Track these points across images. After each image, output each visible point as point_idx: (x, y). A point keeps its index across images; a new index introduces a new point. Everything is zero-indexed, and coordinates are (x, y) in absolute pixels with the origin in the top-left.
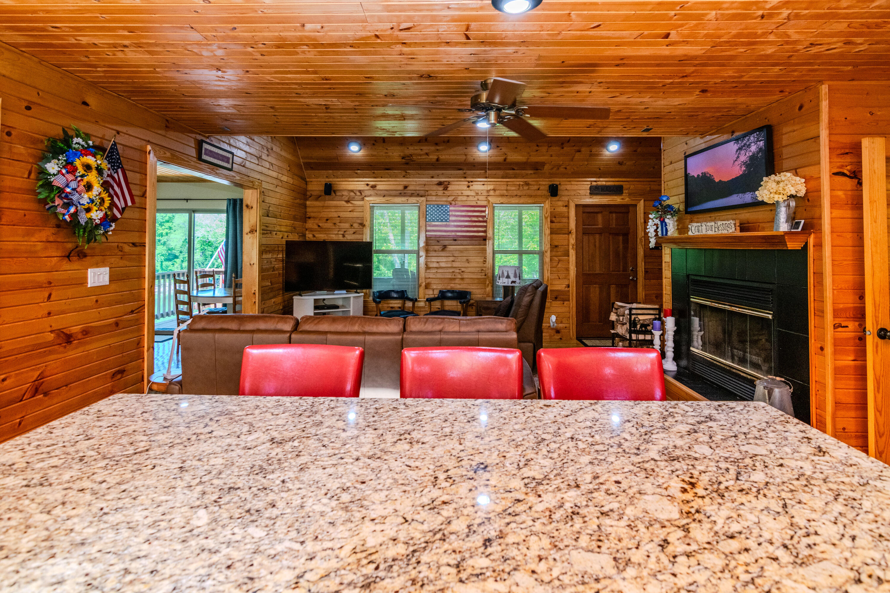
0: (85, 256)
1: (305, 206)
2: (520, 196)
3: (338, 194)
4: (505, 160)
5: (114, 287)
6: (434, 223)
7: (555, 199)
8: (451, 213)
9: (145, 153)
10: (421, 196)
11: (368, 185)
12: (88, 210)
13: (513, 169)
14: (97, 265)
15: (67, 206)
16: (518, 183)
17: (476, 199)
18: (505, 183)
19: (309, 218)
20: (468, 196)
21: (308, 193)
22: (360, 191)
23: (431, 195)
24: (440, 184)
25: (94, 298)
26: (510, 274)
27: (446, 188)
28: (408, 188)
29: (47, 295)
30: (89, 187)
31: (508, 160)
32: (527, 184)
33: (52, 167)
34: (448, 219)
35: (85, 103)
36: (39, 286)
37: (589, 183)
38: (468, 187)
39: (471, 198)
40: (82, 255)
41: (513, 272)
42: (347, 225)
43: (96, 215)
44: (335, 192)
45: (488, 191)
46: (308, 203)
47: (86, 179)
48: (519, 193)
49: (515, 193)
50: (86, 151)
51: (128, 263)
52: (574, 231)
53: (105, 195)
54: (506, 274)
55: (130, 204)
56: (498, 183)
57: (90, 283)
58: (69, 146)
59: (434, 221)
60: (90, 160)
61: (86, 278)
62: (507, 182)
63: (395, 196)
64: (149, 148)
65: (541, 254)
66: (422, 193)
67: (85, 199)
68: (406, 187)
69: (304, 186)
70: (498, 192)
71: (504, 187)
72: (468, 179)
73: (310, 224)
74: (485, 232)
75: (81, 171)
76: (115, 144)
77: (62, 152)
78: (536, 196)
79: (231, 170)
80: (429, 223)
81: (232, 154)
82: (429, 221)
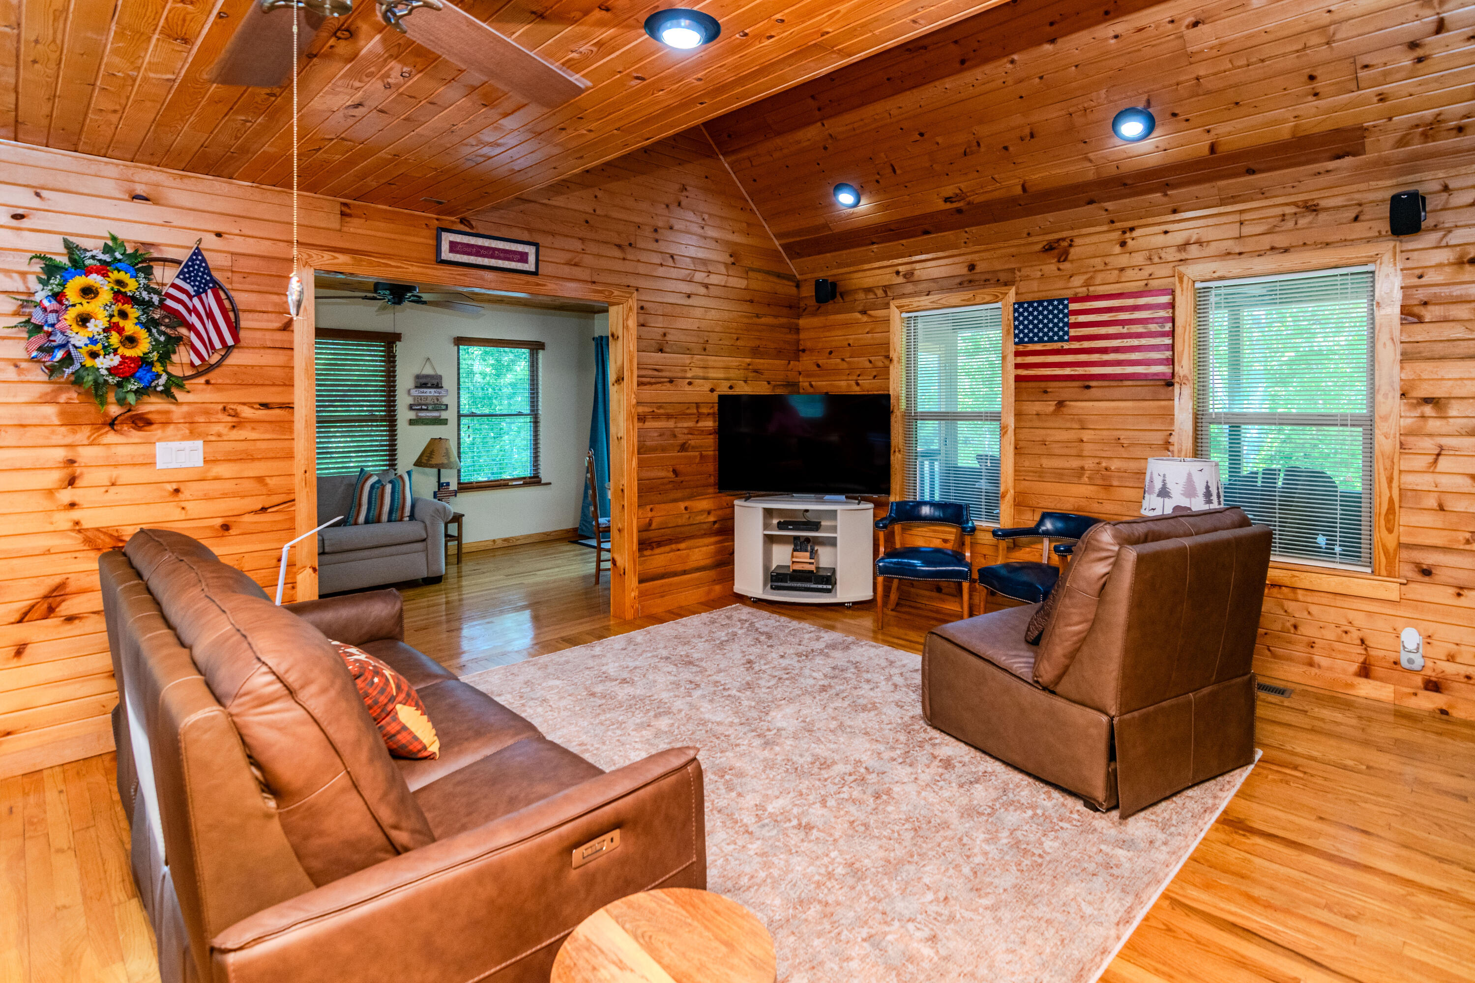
0: (149, 424)
1: (797, 330)
2: (1286, 250)
3: (847, 299)
4: (1213, 148)
5: (219, 470)
6: (1031, 347)
7: (1413, 243)
8: (1073, 319)
10: (1006, 284)
11: (898, 273)
12: (92, 355)
13: (1251, 172)
16: (1279, 211)
17: (1145, 273)
18: (1236, 218)
19: (804, 351)
20: (1122, 270)
21: (802, 304)
22: (886, 289)
23: (1027, 278)
24: (1049, 248)
26: (1169, 485)
27: (1063, 257)
28: (978, 269)
31: (1221, 149)
32: (1312, 208)
34: (1067, 333)
35: (140, 198)
38: (1123, 244)
39: (1130, 274)
40: (141, 422)
42: (863, 362)
44: (842, 295)
45: (1184, 246)
46: (802, 322)
48: (1280, 240)
49: (1266, 242)
54: (1158, 485)
56: (1211, 221)
59: (1031, 341)
62: (1241, 212)
63: (950, 290)
65: (1368, 423)
66: (1003, 277)
68: (972, 267)
69: (794, 291)
70: (1212, 249)
71: (1234, 231)
72: (1118, 225)
73: (807, 362)
74: (1171, 362)
78: (1345, 242)
79: (535, 273)
80: (1021, 348)
81: (536, 245)
82: (1021, 342)
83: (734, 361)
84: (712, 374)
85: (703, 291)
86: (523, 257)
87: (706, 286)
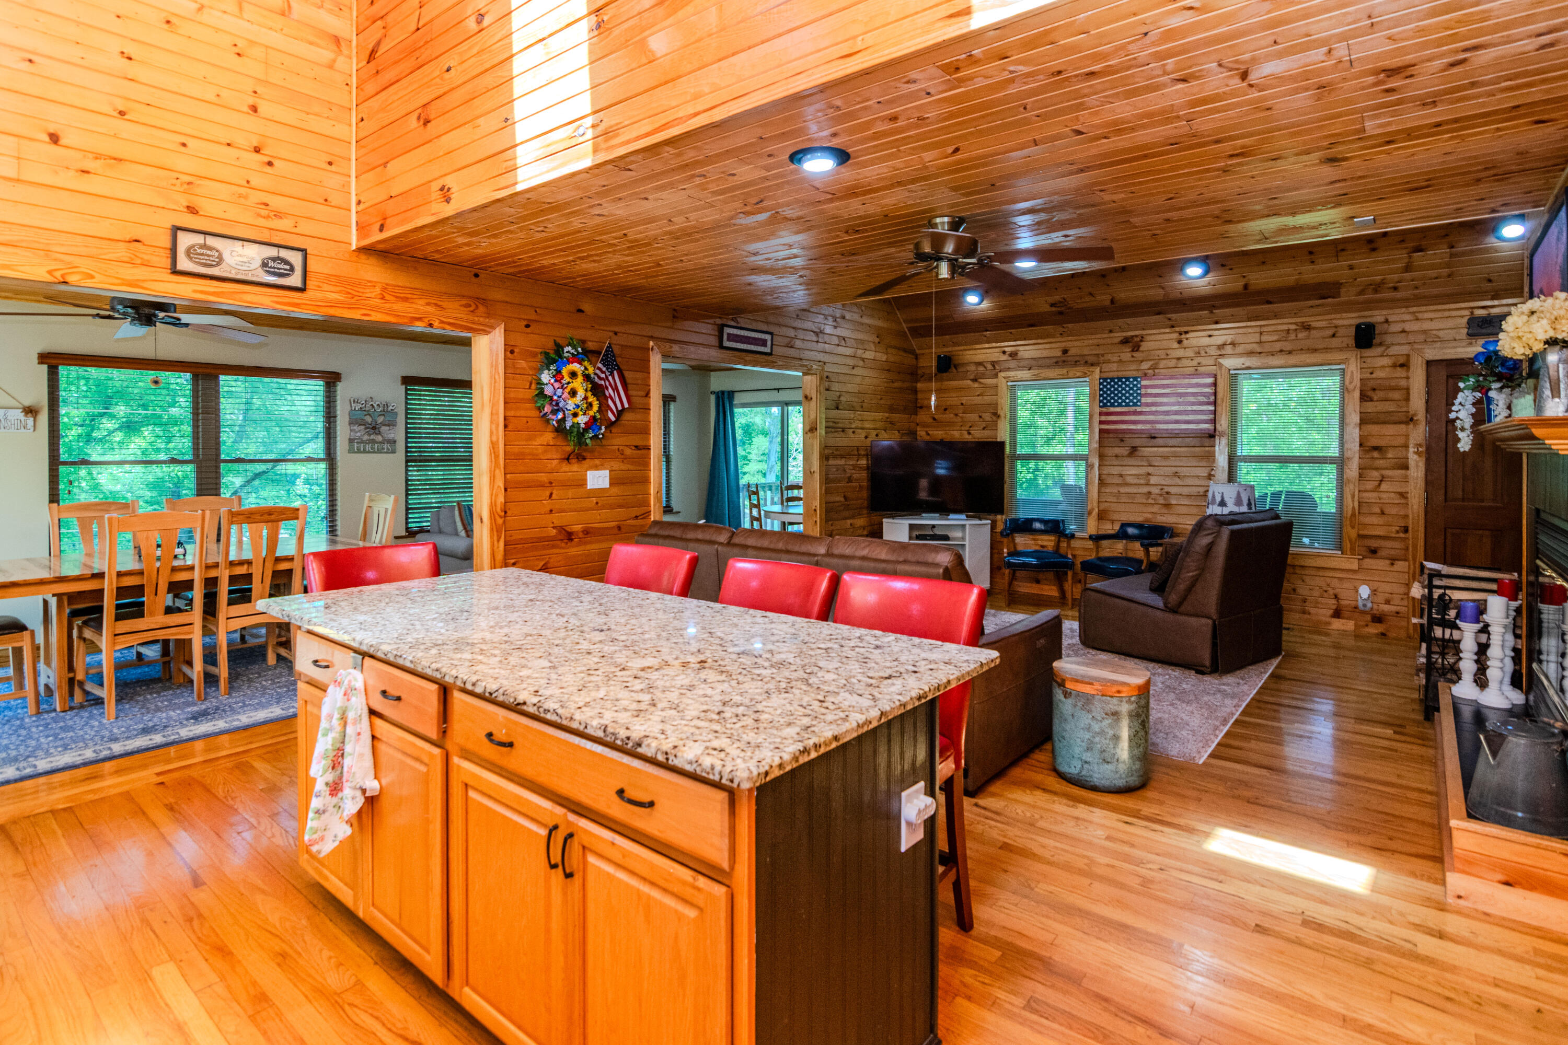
0: (584, 459)
1: (915, 391)
2: (1290, 352)
3: (960, 370)
4: (1246, 287)
5: (615, 490)
6: (1112, 409)
7: (1368, 352)
8: (1143, 391)
9: (646, 350)
10: (1092, 365)
11: (1004, 352)
12: (575, 415)
13: (1269, 302)
14: (596, 468)
15: (555, 412)
16: (1285, 327)
17: (1195, 363)
18: (1258, 330)
19: (921, 407)
20: (1179, 359)
21: (920, 372)
22: (993, 364)
23: (1109, 362)
24: (1125, 341)
25: (594, 500)
26: (1226, 499)
27: (1136, 348)
28: (1070, 353)
29: (548, 494)
30: (573, 393)
31: (1251, 288)
32: (1307, 327)
33: (546, 377)
34: (1139, 401)
35: (580, 311)
36: (542, 486)
37: (1467, 313)
38: (1180, 342)
39: (1185, 362)
40: (581, 458)
41: (1234, 495)
42: (974, 417)
43: (582, 420)
44: (956, 367)
45: (1221, 347)
46: (919, 385)
47: (571, 386)
48: (1288, 346)
49: (1278, 346)
50: (575, 359)
51: (630, 467)
52: (1421, 416)
53: (591, 399)
54: (1218, 499)
55: (626, 406)
56: (1241, 331)
57: (590, 486)
58: (561, 357)
59: (1112, 405)
60: (576, 367)
61: (586, 480)
62: (1261, 326)
63: (1049, 367)
64: (651, 343)
65: (1341, 462)
66: (1091, 359)
67: (570, 405)
68: (1065, 352)
69: (914, 362)
70: (1240, 349)
71: (1256, 338)
72: (1177, 329)
73: (922, 417)
74: (1214, 422)
75: (567, 379)
76: (610, 347)
77: (554, 361)
78: (1327, 350)
79: (770, 354)
80: (1104, 410)
81: (771, 334)
82: (1105, 405)
83: (879, 416)
84: (867, 425)
85: (861, 363)
86: (763, 343)
87: (863, 360)
